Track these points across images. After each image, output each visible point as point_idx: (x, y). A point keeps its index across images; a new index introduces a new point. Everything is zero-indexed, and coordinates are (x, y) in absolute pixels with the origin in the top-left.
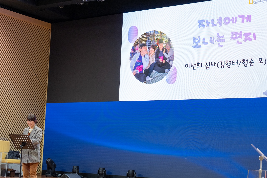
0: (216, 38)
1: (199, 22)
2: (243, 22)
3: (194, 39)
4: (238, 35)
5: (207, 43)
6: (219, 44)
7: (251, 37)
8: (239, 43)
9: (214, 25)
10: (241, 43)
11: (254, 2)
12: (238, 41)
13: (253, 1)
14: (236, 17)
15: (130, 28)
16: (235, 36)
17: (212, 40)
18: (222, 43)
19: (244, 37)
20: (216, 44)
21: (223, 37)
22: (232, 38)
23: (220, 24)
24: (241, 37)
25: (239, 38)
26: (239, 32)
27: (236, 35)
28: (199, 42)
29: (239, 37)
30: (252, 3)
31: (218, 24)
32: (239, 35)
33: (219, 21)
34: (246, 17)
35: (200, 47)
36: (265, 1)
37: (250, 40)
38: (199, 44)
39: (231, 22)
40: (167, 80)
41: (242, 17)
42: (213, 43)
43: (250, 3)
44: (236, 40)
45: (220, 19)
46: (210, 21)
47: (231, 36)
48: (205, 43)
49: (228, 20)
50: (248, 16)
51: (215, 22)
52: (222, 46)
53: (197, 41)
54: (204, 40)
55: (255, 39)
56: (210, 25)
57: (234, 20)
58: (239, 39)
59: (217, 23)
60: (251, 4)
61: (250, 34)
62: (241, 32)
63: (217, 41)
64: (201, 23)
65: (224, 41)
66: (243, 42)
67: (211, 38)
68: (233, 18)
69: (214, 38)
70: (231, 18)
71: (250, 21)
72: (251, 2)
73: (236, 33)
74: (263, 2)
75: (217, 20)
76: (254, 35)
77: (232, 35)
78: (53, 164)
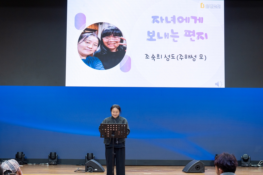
0: (170, 34)
1: (153, 17)
2: (195, 22)
3: (149, 33)
4: (191, 34)
5: (162, 38)
6: (174, 40)
7: (203, 36)
9: (168, 22)
10: (194, 41)
11: (206, 7)
12: (191, 39)
13: (204, 6)
14: (189, 18)
15: (76, 15)
16: (188, 34)
17: (166, 35)
18: (176, 39)
19: (196, 36)
20: (171, 39)
21: (177, 33)
22: (186, 35)
23: (174, 22)
24: (194, 36)
26: (192, 31)
27: (189, 34)
28: (154, 35)
29: (192, 35)
30: (204, 8)
31: (172, 22)
32: (192, 33)
33: (172, 19)
34: (198, 18)
35: (155, 40)
36: (215, 7)
37: (203, 38)
38: (153, 38)
39: (185, 21)
40: (121, 68)
41: (195, 18)
42: (168, 38)
43: (201, 7)
44: (190, 38)
45: (174, 17)
46: (164, 18)
47: (184, 33)
48: (160, 37)
49: (181, 20)
50: (200, 18)
51: (169, 19)
52: (176, 41)
53: (151, 35)
54: (158, 34)
55: (207, 38)
56: (164, 21)
57: (187, 20)
58: (192, 37)
59: (172, 20)
60: (202, 8)
61: (202, 33)
62: (194, 31)
63: (171, 36)
64: (155, 19)
65: (178, 37)
66: (196, 40)
67: (165, 33)
68: (186, 18)
69: (168, 34)
70: (184, 18)
71: (202, 22)
73: (189, 32)
74: (213, 8)
75: (171, 18)
76: (206, 35)
77: (186, 33)
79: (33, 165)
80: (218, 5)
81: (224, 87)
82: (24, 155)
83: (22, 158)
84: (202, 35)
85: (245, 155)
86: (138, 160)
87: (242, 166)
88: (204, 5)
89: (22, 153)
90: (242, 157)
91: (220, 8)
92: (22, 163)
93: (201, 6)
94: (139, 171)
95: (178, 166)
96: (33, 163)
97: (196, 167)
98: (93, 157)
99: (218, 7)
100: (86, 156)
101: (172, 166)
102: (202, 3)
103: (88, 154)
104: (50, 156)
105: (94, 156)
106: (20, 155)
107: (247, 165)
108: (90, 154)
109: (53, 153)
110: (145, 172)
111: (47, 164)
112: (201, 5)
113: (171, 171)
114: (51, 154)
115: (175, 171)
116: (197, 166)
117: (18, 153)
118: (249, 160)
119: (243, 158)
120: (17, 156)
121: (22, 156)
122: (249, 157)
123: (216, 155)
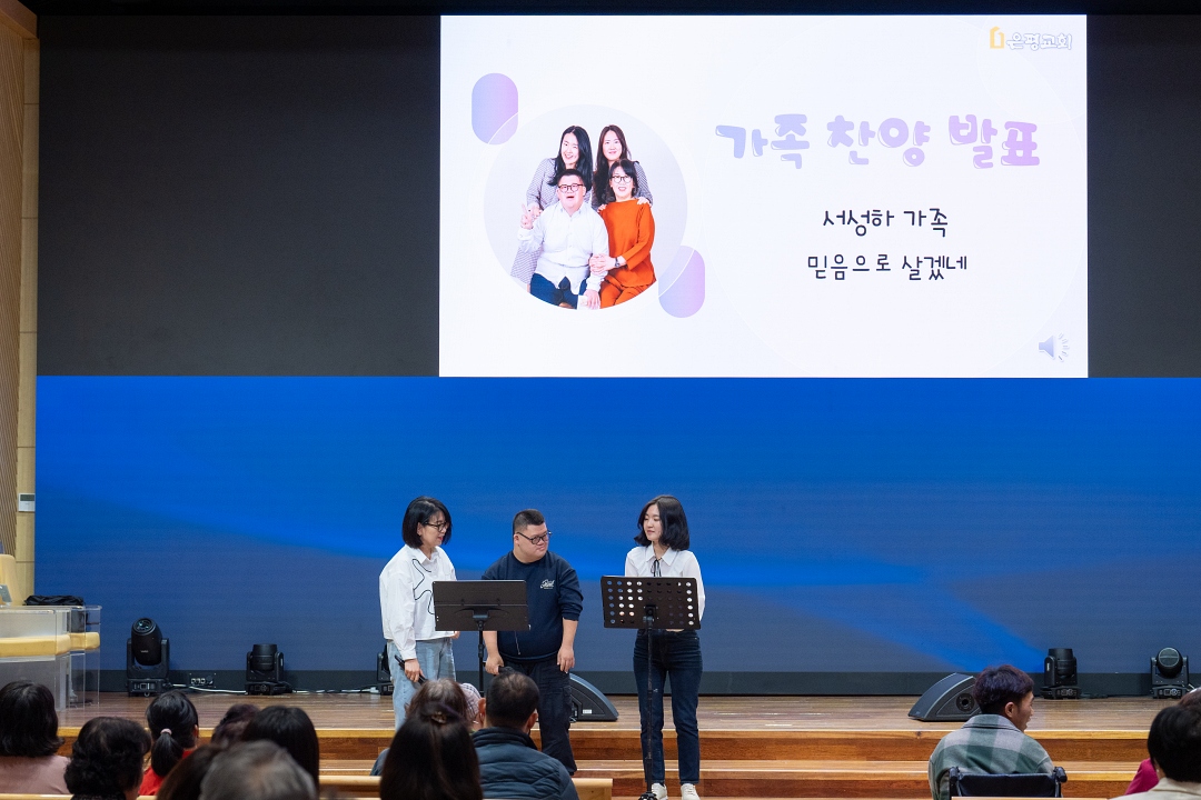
11: (1011, 43)
13: (1005, 39)
15: (479, 83)
30: (1002, 46)
36: (1050, 45)
40: (664, 301)
43: (992, 46)
60: (998, 47)
72: (998, 42)
74: (1043, 46)
78: (164, 642)
79: (315, 696)
80: (1062, 37)
81: (1085, 375)
82: (281, 656)
83: (273, 667)
85: (1169, 653)
86: (737, 675)
87: (1156, 695)
88: (1002, 35)
90: (1154, 659)
91: (1068, 47)
92: (276, 689)
93: (992, 41)
94: (746, 717)
95: (898, 699)
96: (312, 688)
97: (958, 700)
99: (1062, 45)
101: (874, 699)
102: (996, 29)
106: (265, 655)
107: (1174, 691)
110: (770, 718)
111: (373, 690)
112: (992, 36)
113: (866, 716)
115: (883, 714)
116: (962, 695)
117: (256, 648)
118: (1183, 671)
119: (1158, 664)
120: (253, 659)
121: (273, 659)
122: (1185, 659)
123: (1052, 652)
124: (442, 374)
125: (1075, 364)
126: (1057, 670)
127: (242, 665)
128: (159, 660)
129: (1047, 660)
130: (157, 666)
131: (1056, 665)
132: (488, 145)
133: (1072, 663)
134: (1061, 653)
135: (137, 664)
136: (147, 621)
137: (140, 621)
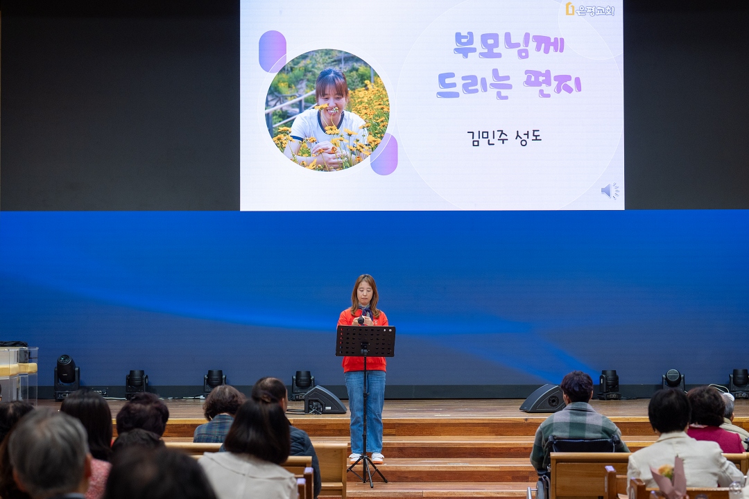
0: (490, 80)
4: (541, 79)
6: (499, 94)
7: (571, 84)
8: (543, 94)
10: (548, 96)
11: (579, 12)
12: (541, 91)
13: (575, 10)
15: (263, 37)
16: (535, 79)
18: (504, 92)
19: (554, 84)
20: (492, 92)
21: (507, 78)
22: (528, 83)
24: (548, 83)
25: (544, 85)
26: (544, 72)
27: (537, 78)
29: (544, 82)
30: (573, 14)
32: (544, 78)
36: (601, 13)
37: (569, 90)
38: (453, 90)
42: (484, 90)
43: (567, 14)
44: (538, 88)
47: (525, 78)
52: (506, 98)
55: (579, 88)
58: (544, 87)
60: (570, 14)
61: (569, 78)
62: (548, 72)
63: (493, 85)
65: (509, 87)
66: (553, 94)
71: (562, 50)
72: (570, 11)
73: (537, 74)
74: (597, 14)
76: (578, 81)
77: (529, 78)
78: (77, 369)
80: (608, 8)
82: (147, 377)
83: (142, 384)
84: (568, 83)
85: (673, 372)
86: (418, 387)
88: (573, 7)
89: (142, 372)
90: (664, 376)
91: (612, 14)
93: (567, 11)
94: (423, 411)
95: (513, 401)
97: (549, 399)
98: (311, 381)
99: (609, 13)
100: (294, 377)
101: (499, 401)
102: (569, 3)
103: (298, 374)
104: (208, 380)
105: (312, 377)
106: (137, 377)
108: (303, 373)
109: (215, 372)
110: (437, 411)
111: (202, 397)
112: (567, 8)
113: (495, 410)
114: (210, 373)
115: (504, 409)
116: (553, 397)
117: (132, 372)
118: (682, 383)
119: (666, 379)
120: (130, 379)
121: (142, 379)
122: (682, 376)
123: (604, 372)
124: (243, 209)
125: (617, 202)
126: (607, 383)
127: (123, 383)
128: (73, 380)
129: (601, 377)
130: (73, 383)
131: (606, 379)
132: (268, 73)
133: (616, 378)
134: (609, 373)
135: (61, 382)
136: (66, 357)
137: (62, 357)
